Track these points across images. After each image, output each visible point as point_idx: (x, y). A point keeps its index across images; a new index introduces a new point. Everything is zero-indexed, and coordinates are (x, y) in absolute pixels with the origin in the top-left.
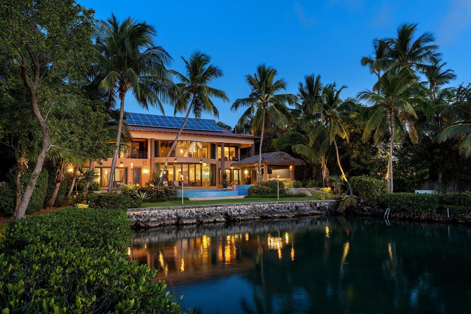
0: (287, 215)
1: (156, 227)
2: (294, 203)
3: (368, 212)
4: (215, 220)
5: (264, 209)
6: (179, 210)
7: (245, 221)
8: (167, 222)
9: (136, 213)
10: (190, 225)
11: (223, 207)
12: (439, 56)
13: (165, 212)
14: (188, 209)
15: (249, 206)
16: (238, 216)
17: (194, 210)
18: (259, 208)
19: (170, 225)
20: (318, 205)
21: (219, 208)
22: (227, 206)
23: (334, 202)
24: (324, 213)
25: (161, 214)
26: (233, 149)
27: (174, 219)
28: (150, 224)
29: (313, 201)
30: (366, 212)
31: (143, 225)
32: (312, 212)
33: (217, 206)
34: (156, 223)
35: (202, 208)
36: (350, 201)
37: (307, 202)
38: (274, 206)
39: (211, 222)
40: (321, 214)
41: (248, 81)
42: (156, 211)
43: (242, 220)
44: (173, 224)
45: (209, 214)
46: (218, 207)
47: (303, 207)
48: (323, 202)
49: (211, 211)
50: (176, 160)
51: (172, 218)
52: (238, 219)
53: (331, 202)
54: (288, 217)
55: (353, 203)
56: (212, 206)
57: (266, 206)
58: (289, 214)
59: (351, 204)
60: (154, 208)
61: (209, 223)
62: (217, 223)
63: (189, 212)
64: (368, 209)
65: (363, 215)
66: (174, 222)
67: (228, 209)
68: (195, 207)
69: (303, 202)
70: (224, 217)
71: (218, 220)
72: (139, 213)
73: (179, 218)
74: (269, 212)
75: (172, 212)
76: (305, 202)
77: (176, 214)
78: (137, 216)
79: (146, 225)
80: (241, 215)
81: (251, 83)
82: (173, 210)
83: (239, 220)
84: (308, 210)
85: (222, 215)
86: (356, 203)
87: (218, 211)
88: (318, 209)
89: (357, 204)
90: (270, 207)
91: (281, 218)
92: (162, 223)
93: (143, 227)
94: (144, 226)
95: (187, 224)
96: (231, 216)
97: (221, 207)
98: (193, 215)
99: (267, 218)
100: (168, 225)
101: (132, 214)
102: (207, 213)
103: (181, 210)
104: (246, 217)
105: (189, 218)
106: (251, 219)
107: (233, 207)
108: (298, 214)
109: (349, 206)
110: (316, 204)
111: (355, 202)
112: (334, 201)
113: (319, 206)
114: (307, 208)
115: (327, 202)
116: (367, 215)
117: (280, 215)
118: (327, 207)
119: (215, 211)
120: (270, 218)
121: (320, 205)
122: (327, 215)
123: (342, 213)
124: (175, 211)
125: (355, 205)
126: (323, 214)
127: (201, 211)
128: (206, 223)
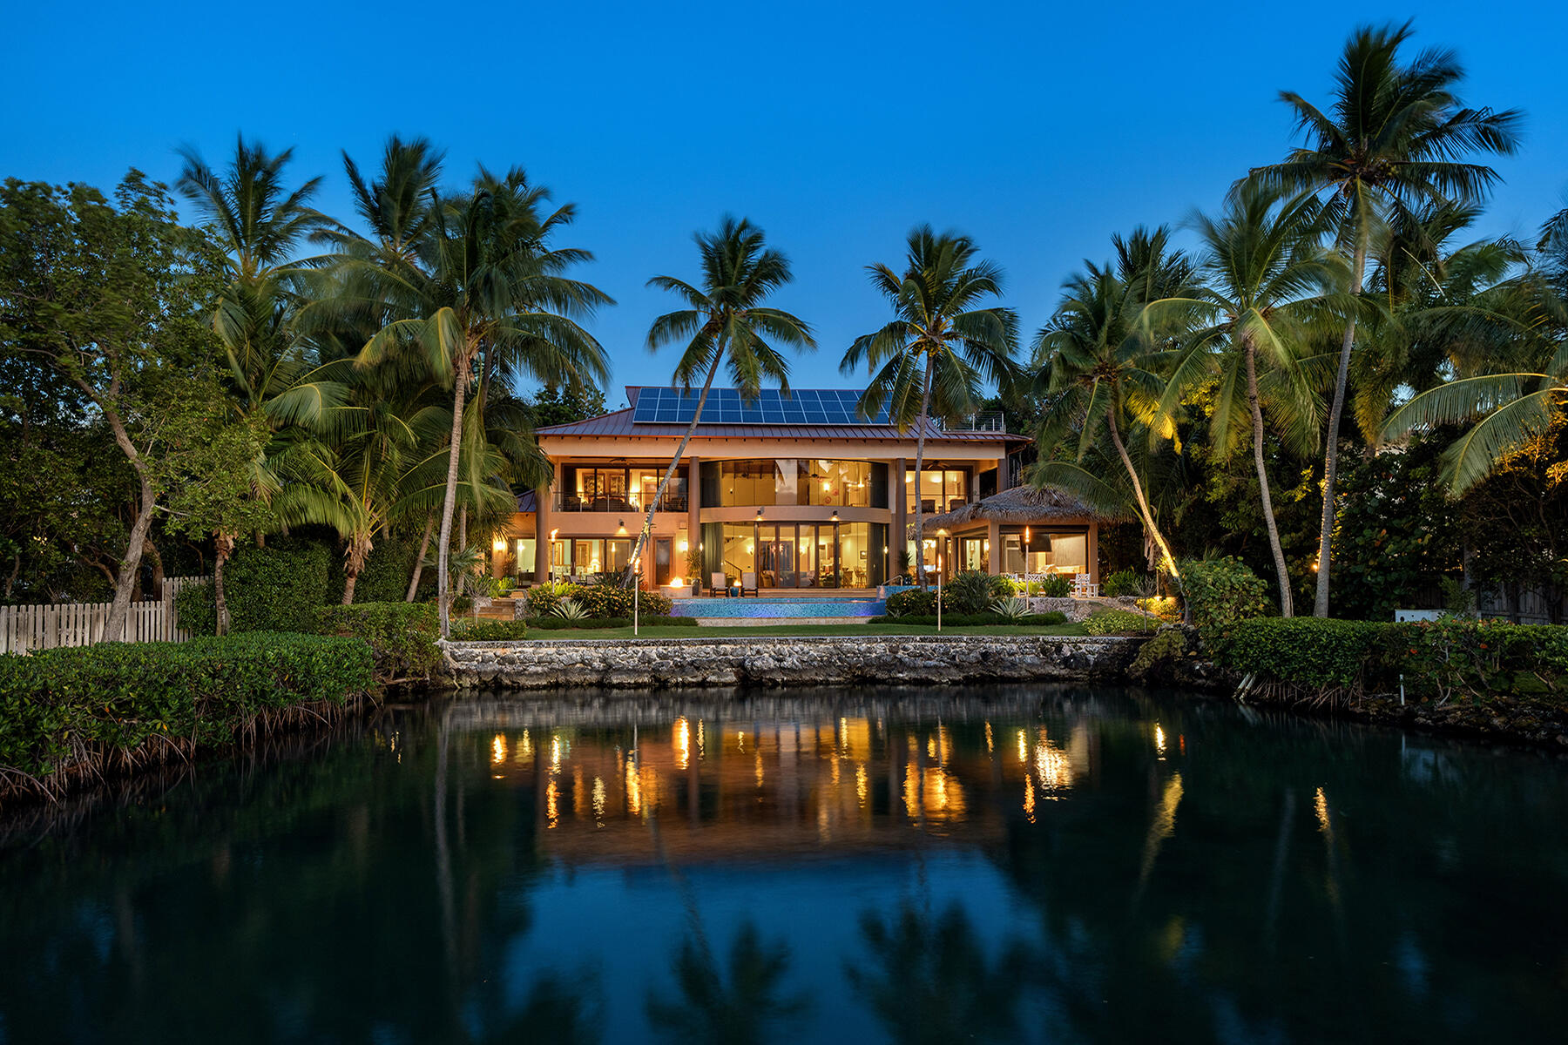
0: (933, 675)
1: (538, 688)
2: (979, 642)
3: (1206, 678)
4: (705, 679)
5: (874, 655)
6: (611, 651)
7: (794, 686)
8: (576, 679)
9: (500, 652)
10: (629, 688)
11: (738, 646)
12: (1511, 123)
13: (574, 653)
14: (638, 649)
15: (822, 646)
16: (771, 670)
17: (653, 652)
18: (854, 653)
19: (582, 686)
20: (1066, 651)
21: (729, 647)
22: (751, 643)
23: (1119, 643)
24: (1081, 674)
25: (561, 658)
26: (953, 477)
27: (598, 671)
28: (523, 681)
29: (1050, 638)
30: (1201, 676)
31: (507, 682)
32: (1042, 671)
33: (720, 644)
34: (539, 679)
35: (677, 647)
36: (1167, 640)
37: (1028, 641)
38: (905, 649)
39: (690, 685)
40: (1070, 679)
41: (881, 281)
42: (552, 650)
43: (785, 684)
44: (591, 685)
45: (692, 663)
46: (722, 646)
47: (1013, 654)
48: (1084, 642)
49: (703, 654)
50: (759, 513)
51: (594, 670)
52: (770, 679)
53: (1112, 643)
54: (934, 683)
55: (1176, 649)
56: (706, 643)
57: (880, 648)
58: (941, 674)
59: (1169, 652)
60: (544, 642)
61: (684, 685)
62: (710, 687)
63: (640, 654)
64: (1206, 668)
65: (1190, 688)
66: (594, 678)
67: (754, 653)
68: (654, 644)
69: (1014, 641)
70: (736, 674)
71: (712, 678)
72: (508, 651)
73: (609, 668)
74: (883, 665)
75: (594, 655)
76: (1019, 639)
77: (603, 660)
78: (504, 660)
79: (513, 682)
80: (782, 669)
81: (890, 288)
82: (596, 648)
83: (775, 684)
84: (1028, 664)
85: (732, 666)
86: (1182, 647)
87: (724, 655)
88: (1066, 661)
89: (1185, 650)
90: (894, 651)
91: (915, 685)
92: (562, 679)
93: (507, 687)
94: (510, 683)
95: (620, 686)
96: (752, 669)
97: (733, 646)
98: (649, 663)
99: (874, 681)
100: (577, 685)
101: (492, 654)
102: (689, 660)
103: (618, 650)
104: (796, 677)
105: (634, 671)
106: (816, 683)
107: (771, 646)
108: (982, 674)
109: (1162, 659)
110: (1059, 648)
111: (1181, 644)
112: (1121, 638)
113: (1069, 654)
114: (1029, 659)
115: (1096, 642)
116: (1199, 688)
117: (913, 675)
118: (1091, 658)
119: (714, 656)
120: (883, 682)
121: (1072, 651)
122: (1091, 684)
123: (1138, 678)
124: (601, 650)
125: (1180, 654)
126: (1077, 679)
127: (672, 654)
128: (677, 685)
